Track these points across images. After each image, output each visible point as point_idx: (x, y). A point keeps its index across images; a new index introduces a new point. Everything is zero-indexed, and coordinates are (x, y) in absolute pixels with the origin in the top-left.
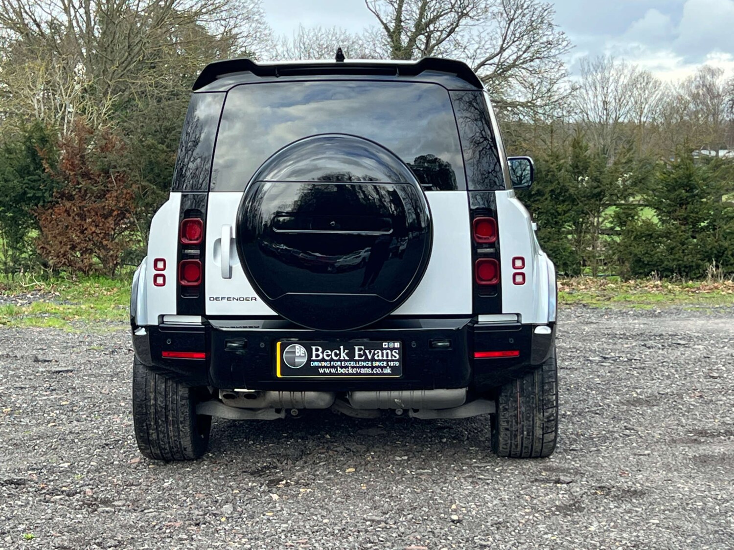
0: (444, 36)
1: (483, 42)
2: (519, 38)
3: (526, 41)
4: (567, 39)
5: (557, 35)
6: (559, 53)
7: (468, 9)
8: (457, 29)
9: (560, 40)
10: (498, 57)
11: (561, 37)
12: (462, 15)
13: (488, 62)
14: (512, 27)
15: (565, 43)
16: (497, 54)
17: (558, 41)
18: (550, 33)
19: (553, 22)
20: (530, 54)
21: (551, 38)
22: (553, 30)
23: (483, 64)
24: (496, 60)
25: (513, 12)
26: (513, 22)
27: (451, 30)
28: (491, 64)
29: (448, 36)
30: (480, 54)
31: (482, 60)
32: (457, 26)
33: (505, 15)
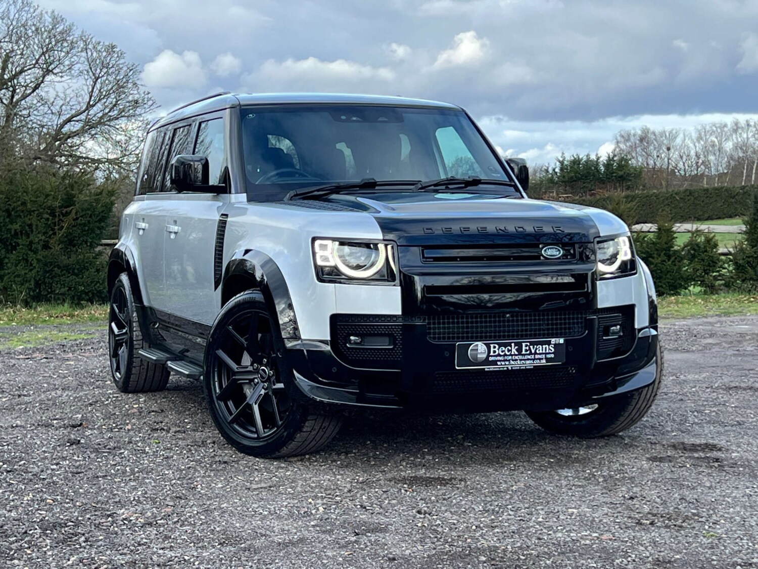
0: (28, 92)
1: (68, 99)
2: (105, 96)
3: (112, 99)
4: (152, 99)
5: (143, 95)
6: (145, 113)
7: (53, 66)
8: (42, 85)
9: (146, 99)
10: (85, 114)
11: (146, 96)
12: (48, 72)
13: (74, 119)
14: (98, 86)
15: (150, 103)
16: (84, 111)
17: (143, 100)
18: (136, 92)
19: (138, 82)
20: (116, 112)
21: (136, 97)
22: (138, 89)
23: (69, 120)
24: (83, 117)
25: (98, 71)
26: (99, 80)
27: (35, 87)
28: (77, 121)
29: (33, 92)
30: (65, 111)
31: (68, 116)
32: (42, 82)
33: (91, 73)
